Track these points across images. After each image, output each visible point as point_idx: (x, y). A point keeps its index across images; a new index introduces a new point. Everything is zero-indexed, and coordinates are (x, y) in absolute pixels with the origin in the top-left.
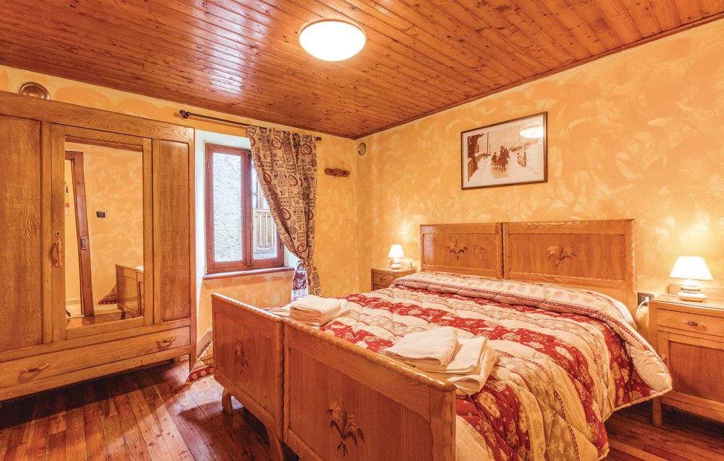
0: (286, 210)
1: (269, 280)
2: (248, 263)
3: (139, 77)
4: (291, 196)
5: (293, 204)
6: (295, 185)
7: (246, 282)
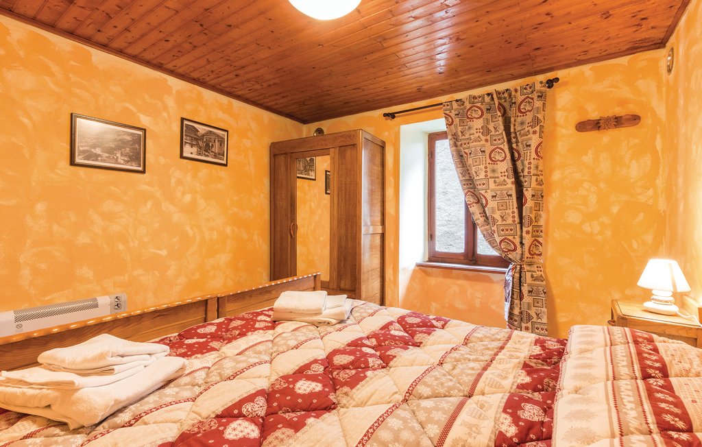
0: (483, 195)
1: (497, 282)
2: (471, 257)
3: (348, 101)
4: (490, 174)
5: (492, 185)
6: (503, 160)
7: (467, 278)
